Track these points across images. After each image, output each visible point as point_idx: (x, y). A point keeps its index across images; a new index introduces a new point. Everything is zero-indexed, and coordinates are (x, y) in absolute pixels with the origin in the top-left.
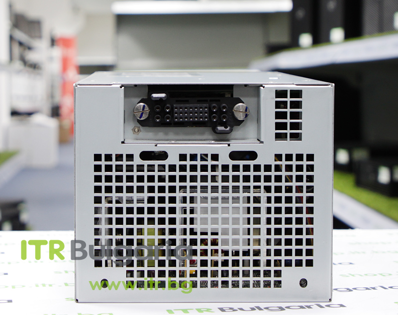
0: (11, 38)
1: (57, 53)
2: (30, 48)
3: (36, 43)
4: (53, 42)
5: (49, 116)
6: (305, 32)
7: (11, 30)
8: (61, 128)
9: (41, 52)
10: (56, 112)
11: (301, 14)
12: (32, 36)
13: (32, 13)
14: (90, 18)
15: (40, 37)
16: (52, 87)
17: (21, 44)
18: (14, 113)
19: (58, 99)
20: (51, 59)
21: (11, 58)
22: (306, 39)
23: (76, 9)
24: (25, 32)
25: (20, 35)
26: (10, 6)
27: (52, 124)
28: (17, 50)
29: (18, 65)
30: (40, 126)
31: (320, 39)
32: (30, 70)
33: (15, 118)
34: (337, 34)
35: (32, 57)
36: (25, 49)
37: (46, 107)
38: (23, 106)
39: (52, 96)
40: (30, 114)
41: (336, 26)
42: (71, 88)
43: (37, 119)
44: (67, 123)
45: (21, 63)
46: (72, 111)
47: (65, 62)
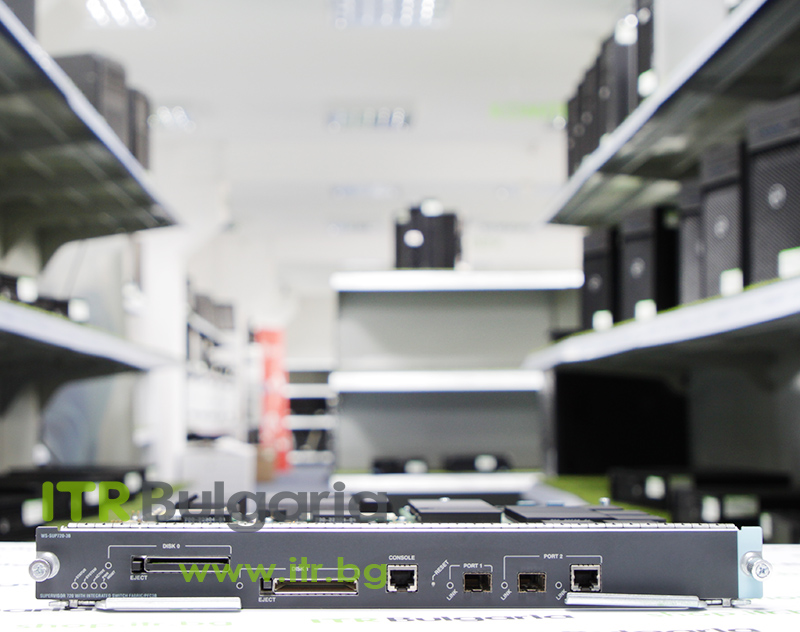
0: (189, 328)
1: (257, 351)
2: (217, 344)
3: (225, 337)
4: (253, 337)
6: (601, 308)
7: (189, 317)
8: (260, 460)
9: (234, 349)
10: (254, 437)
11: (595, 283)
12: (220, 327)
13: (220, 294)
14: (305, 302)
15: (232, 328)
16: (249, 401)
17: (203, 337)
18: (192, 437)
19: (257, 420)
20: (248, 361)
21: (188, 356)
22: (602, 318)
23: (285, 290)
24: (211, 320)
25: (202, 324)
26: (188, 283)
27: (247, 452)
28: (197, 345)
29: (199, 366)
30: (229, 454)
31: (621, 314)
32: (218, 375)
33: (193, 443)
34: (645, 308)
35: (219, 356)
36: (209, 345)
37: (242, 431)
38: (204, 427)
39: (249, 414)
40: (212, 438)
41: (643, 298)
42: (277, 403)
43: (225, 445)
44: (270, 453)
45: (204, 364)
46: (278, 436)
47: (268, 367)
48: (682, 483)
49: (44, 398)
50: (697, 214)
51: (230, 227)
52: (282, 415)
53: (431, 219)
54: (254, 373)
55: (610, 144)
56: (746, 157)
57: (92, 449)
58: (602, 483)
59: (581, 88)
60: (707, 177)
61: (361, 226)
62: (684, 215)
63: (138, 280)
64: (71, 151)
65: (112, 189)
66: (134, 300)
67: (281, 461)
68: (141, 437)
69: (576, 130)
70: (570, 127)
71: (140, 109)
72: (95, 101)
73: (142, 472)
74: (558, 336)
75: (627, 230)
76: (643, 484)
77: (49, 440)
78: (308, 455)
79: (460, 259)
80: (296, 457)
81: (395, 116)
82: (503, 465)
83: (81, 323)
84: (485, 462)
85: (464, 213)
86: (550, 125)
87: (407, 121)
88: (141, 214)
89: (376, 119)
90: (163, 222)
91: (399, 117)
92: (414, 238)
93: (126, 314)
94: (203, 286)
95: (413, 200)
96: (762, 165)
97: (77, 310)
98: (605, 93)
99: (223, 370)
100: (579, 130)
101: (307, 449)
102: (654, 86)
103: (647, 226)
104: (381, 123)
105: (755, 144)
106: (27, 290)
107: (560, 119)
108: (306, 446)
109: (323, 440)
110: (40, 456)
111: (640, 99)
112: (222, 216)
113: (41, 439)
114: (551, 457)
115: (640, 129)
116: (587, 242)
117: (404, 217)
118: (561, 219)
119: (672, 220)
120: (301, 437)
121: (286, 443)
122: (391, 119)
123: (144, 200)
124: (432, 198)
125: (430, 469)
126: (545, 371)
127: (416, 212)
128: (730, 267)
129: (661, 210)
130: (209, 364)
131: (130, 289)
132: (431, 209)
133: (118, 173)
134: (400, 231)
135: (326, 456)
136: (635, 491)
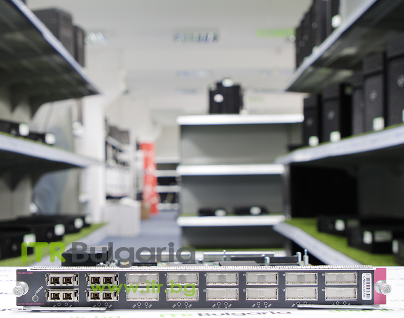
0: (107, 143)
1: (141, 154)
2: (120, 151)
3: (125, 147)
4: (139, 147)
5: (134, 199)
6: (313, 135)
7: (106, 138)
8: (143, 208)
9: (129, 153)
10: (140, 197)
11: (310, 122)
12: (122, 143)
13: (122, 126)
14: (165, 129)
15: (128, 143)
16: (137, 178)
17: (114, 147)
18: (109, 197)
19: (141, 188)
20: (136, 159)
21: (106, 158)
22: (314, 140)
23: (155, 123)
24: (117, 139)
25: (113, 141)
26: (106, 121)
27: (136, 205)
28: (111, 152)
29: (111, 162)
30: (127, 206)
31: (324, 139)
32: (121, 166)
33: (109, 201)
34: (335, 136)
35: (122, 157)
36: (117, 152)
37: (133, 193)
38: (115, 192)
39: (137, 185)
40: (119, 198)
41: (334, 130)
42: (151, 180)
43: (125, 201)
44: (148, 205)
45: (114, 161)
46: (152, 196)
47: (147, 161)
48: (353, 223)
49: (34, 181)
50: (361, 88)
51: (127, 92)
52: (153, 186)
53: (228, 88)
54: (140, 165)
55: (318, 52)
56: (386, 60)
57: (59, 206)
58: (314, 221)
59: (303, 22)
60: (366, 70)
61: (193, 91)
62: (355, 89)
63: (81, 120)
64: (45, 59)
65: (66, 77)
66: (79, 130)
67: (153, 209)
68: (83, 198)
69: (300, 43)
70: (297, 42)
71: (80, 36)
72: (57, 35)
73: (83, 218)
74: (292, 148)
75: (326, 96)
76: (334, 224)
77: (37, 201)
78: (167, 206)
79: (242, 108)
80: (161, 206)
81: (209, 36)
82: (264, 212)
83: (51, 145)
84: (255, 210)
85: (244, 85)
86: (288, 40)
87: (215, 38)
88: (81, 89)
89: (199, 38)
90: (93, 93)
91: (211, 36)
92: (219, 98)
93: (74, 137)
94: (113, 122)
95: (218, 79)
96: (394, 65)
97: (50, 139)
98: (315, 25)
99: (124, 164)
100: (302, 44)
101: (167, 203)
102: (340, 23)
103: (336, 94)
104: (202, 39)
105: (391, 54)
106: (24, 130)
107: (292, 37)
108: (166, 201)
109: (174, 198)
110: (33, 209)
111: (333, 29)
112: (122, 87)
113: (33, 201)
114: (288, 209)
115: (333, 44)
116: (305, 101)
117: (214, 87)
118: (293, 89)
119: (348, 91)
120: (163, 197)
121: (156, 199)
122: (207, 37)
123: (82, 82)
124: (228, 78)
125: (228, 214)
126: (285, 165)
127: (219, 85)
128: (378, 116)
129: (343, 86)
130: (116, 160)
131: (76, 125)
132: (228, 83)
133: (69, 69)
134: (212, 94)
135: (176, 206)
136: (330, 227)
